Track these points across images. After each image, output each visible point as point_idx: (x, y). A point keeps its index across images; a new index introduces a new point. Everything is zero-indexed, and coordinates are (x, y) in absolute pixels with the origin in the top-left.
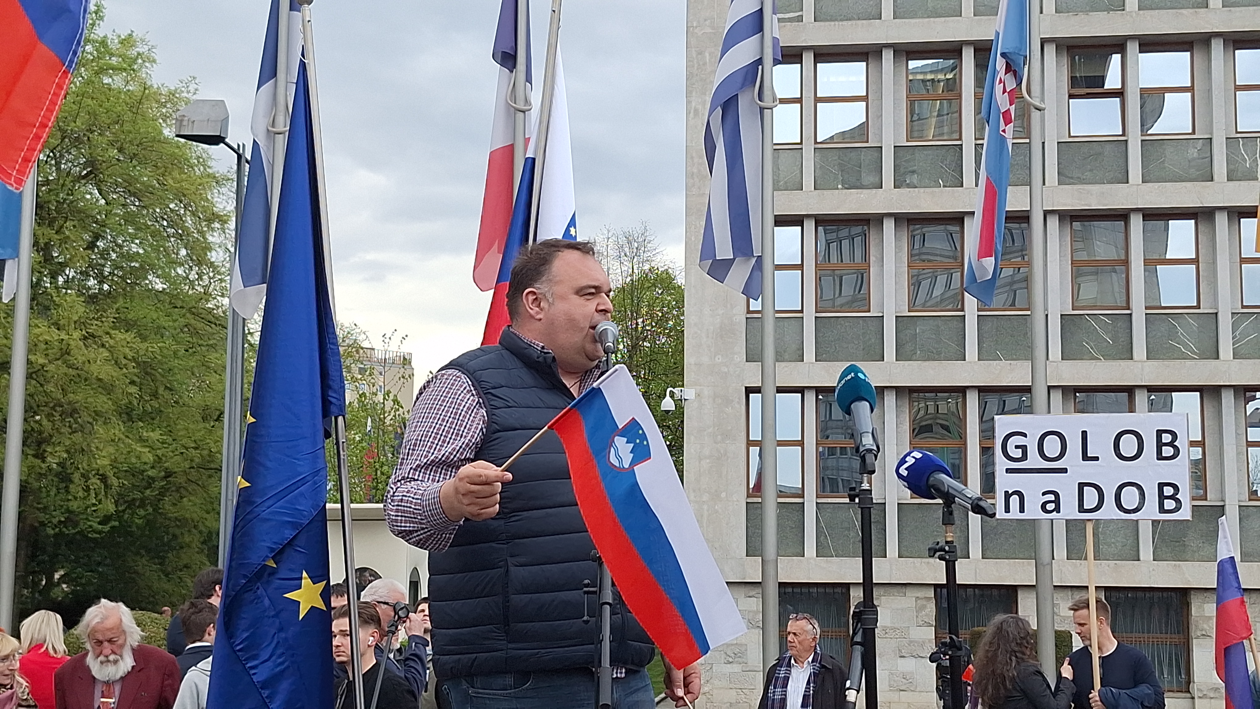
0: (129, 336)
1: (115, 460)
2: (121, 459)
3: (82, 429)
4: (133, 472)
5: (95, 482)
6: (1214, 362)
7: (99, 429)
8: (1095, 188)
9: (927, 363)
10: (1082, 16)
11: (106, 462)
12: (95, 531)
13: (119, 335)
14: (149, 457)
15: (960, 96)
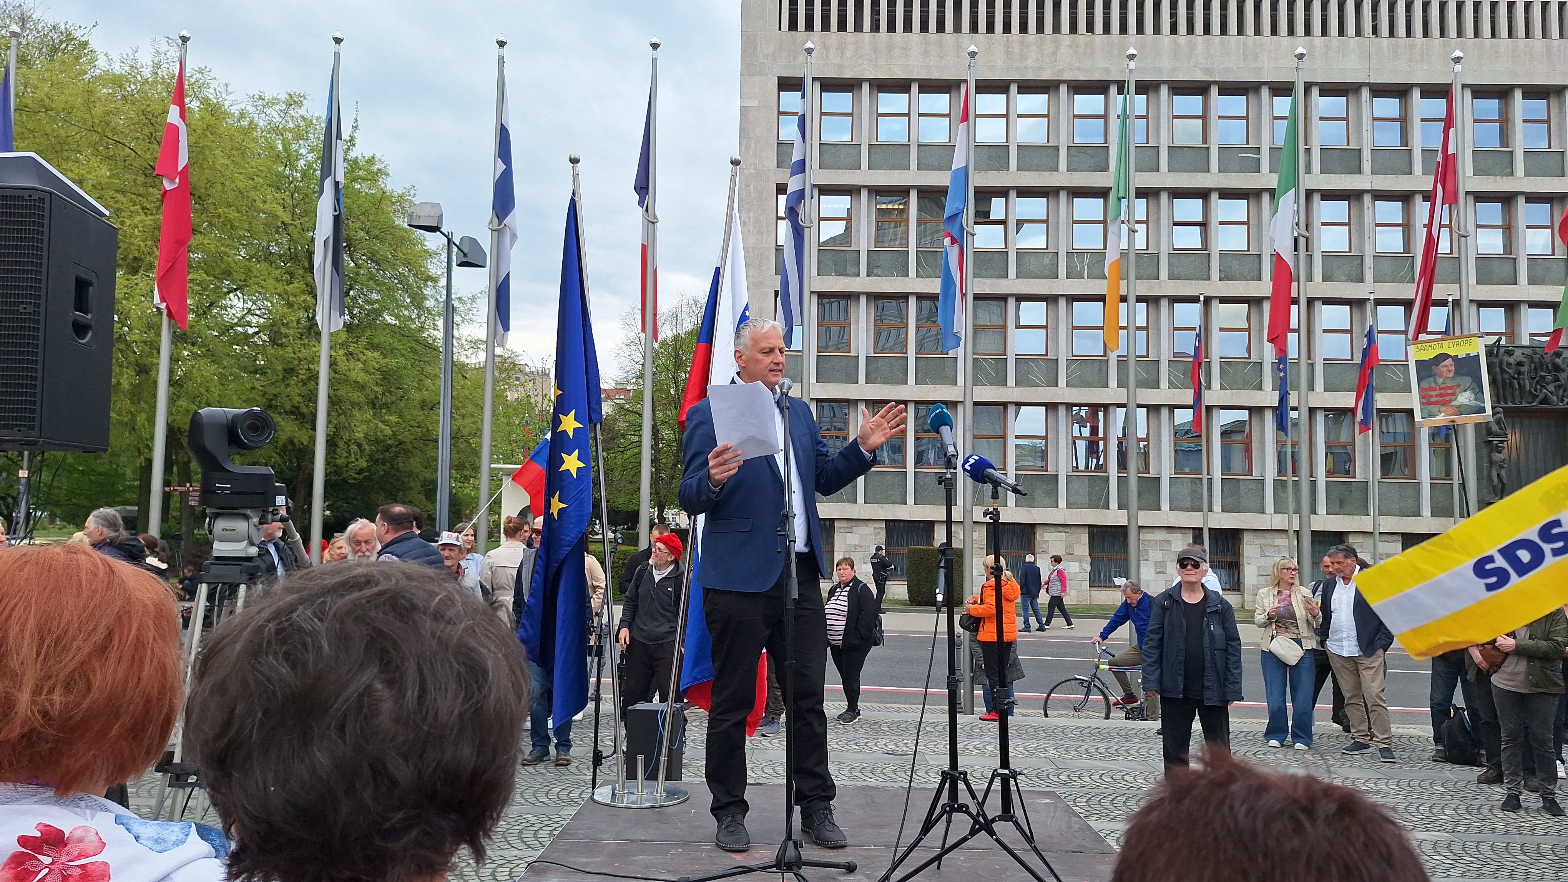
0: (376, 354)
1: (367, 434)
2: (371, 433)
3: (344, 413)
4: (377, 442)
5: (354, 448)
6: (1055, 389)
7: (357, 413)
8: (988, 281)
9: (884, 386)
10: (983, 173)
11: (361, 435)
12: (354, 479)
13: (369, 354)
14: (389, 432)
15: (908, 220)
